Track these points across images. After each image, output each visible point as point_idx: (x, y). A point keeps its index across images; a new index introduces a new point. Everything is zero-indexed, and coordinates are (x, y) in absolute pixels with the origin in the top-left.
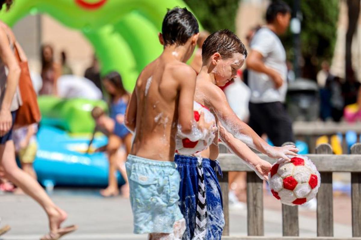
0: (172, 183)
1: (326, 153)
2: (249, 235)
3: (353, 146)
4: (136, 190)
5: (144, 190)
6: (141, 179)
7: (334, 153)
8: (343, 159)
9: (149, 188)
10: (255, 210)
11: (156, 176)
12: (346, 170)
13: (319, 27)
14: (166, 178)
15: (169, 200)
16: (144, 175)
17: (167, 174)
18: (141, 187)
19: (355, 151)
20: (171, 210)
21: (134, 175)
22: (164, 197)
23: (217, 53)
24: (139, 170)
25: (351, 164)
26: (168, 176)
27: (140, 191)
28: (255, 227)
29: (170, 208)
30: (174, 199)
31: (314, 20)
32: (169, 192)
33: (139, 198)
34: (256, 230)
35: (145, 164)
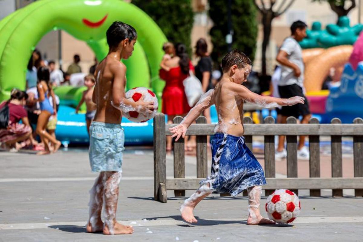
0: (119, 138)
1: (248, 123)
2: (198, 177)
3: (265, 118)
4: (95, 143)
5: (100, 143)
6: (99, 136)
7: (254, 123)
8: (259, 126)
9: (103, 141)
10: (202, 161)
11: (108, 133)
12: (261, 134)
13: (245, 40)
14: (115, 134)
15: (117, 149)
16: (100, 133)
17: (115, 131)
18: (98, 141)
19: (267, 122)
20: (118, 156)
21: (94, 133)
22: (114, 147)
23: (235, 65)
24: (97, 130)
25: (264, 130)
26: (116, 133)
27: (98, 144)
28: (202, 172)
29: (117, 154)
30: (120, 148)
31: (242, 35)
32: (117, 144)
33: (98, 149)
34: (202, 175)
35: (101, 126)
